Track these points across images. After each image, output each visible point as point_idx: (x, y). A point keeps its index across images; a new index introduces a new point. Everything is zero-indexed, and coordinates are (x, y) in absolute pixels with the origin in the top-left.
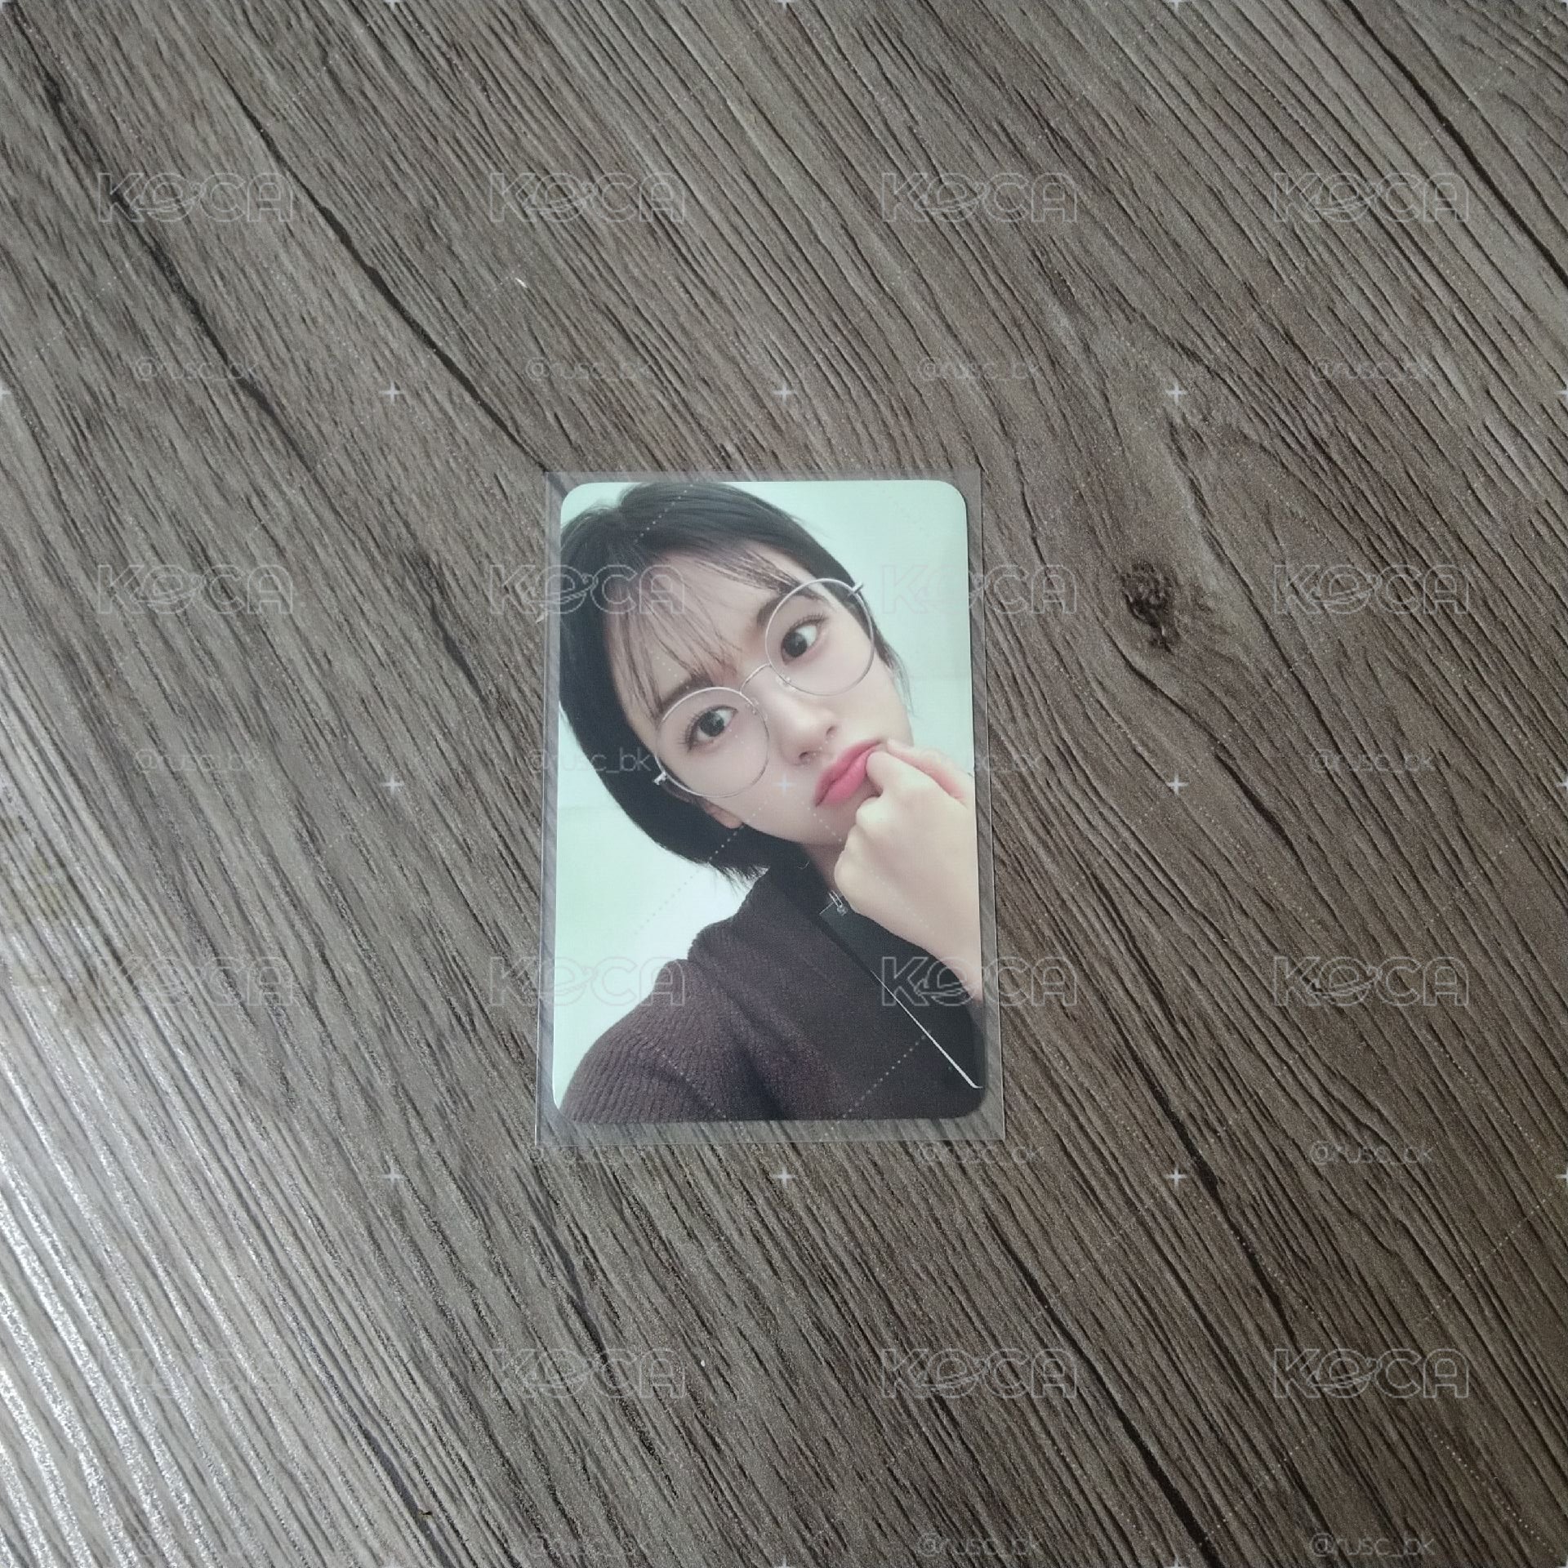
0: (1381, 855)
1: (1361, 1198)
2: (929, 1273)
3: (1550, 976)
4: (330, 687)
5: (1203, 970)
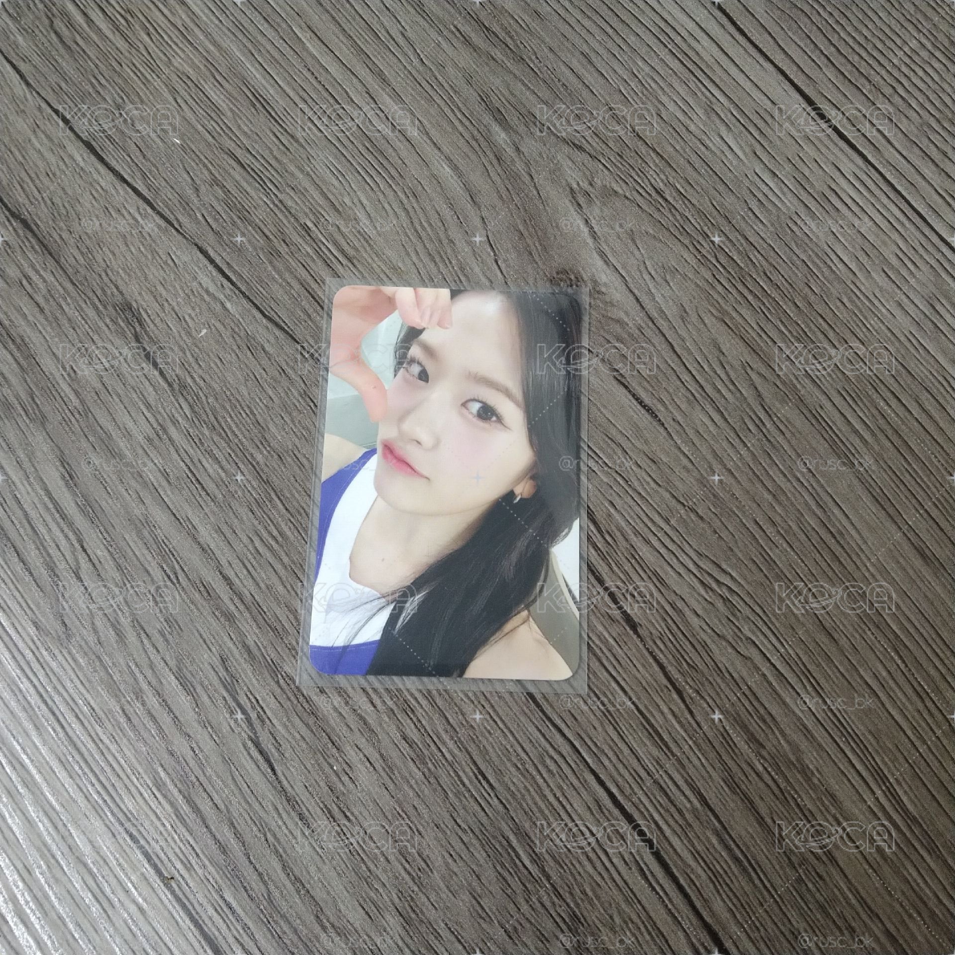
0: (716, 424)
1: (725, 627)
2: (469, 698)
3: (825, 485)
4: (76, 386)
5: (618, 502)
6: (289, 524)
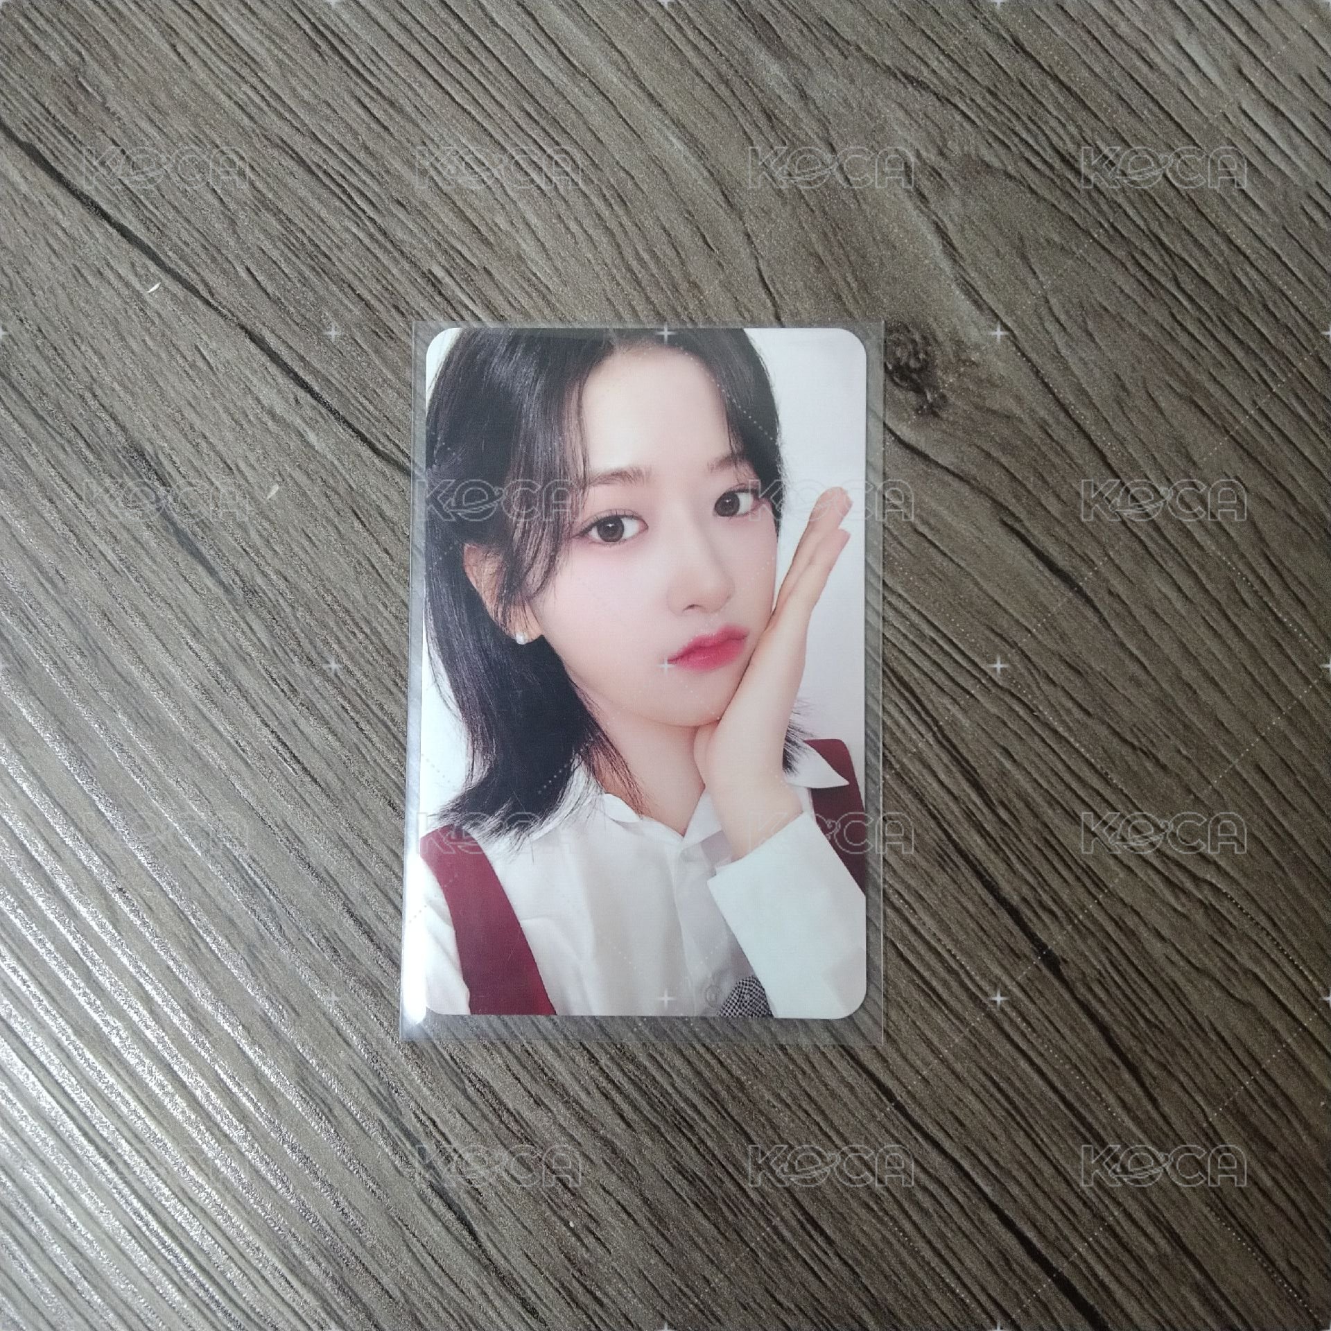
5: (1017, 748)
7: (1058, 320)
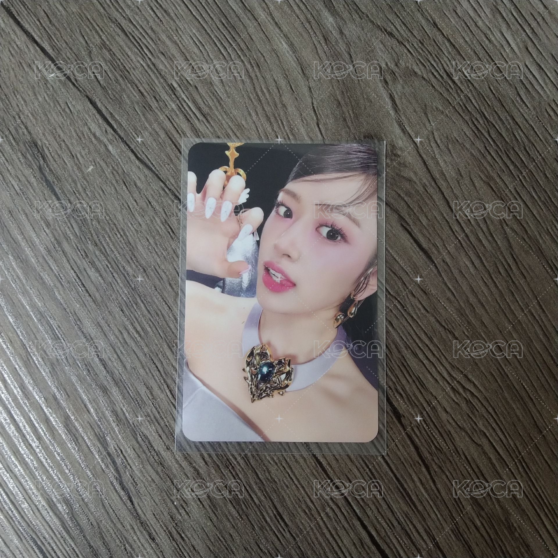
0: (476, 267)
1: (465, 421)
2: (274, 461)
5: (395, 322)
6: (150, 322)
7: (436, 143)
